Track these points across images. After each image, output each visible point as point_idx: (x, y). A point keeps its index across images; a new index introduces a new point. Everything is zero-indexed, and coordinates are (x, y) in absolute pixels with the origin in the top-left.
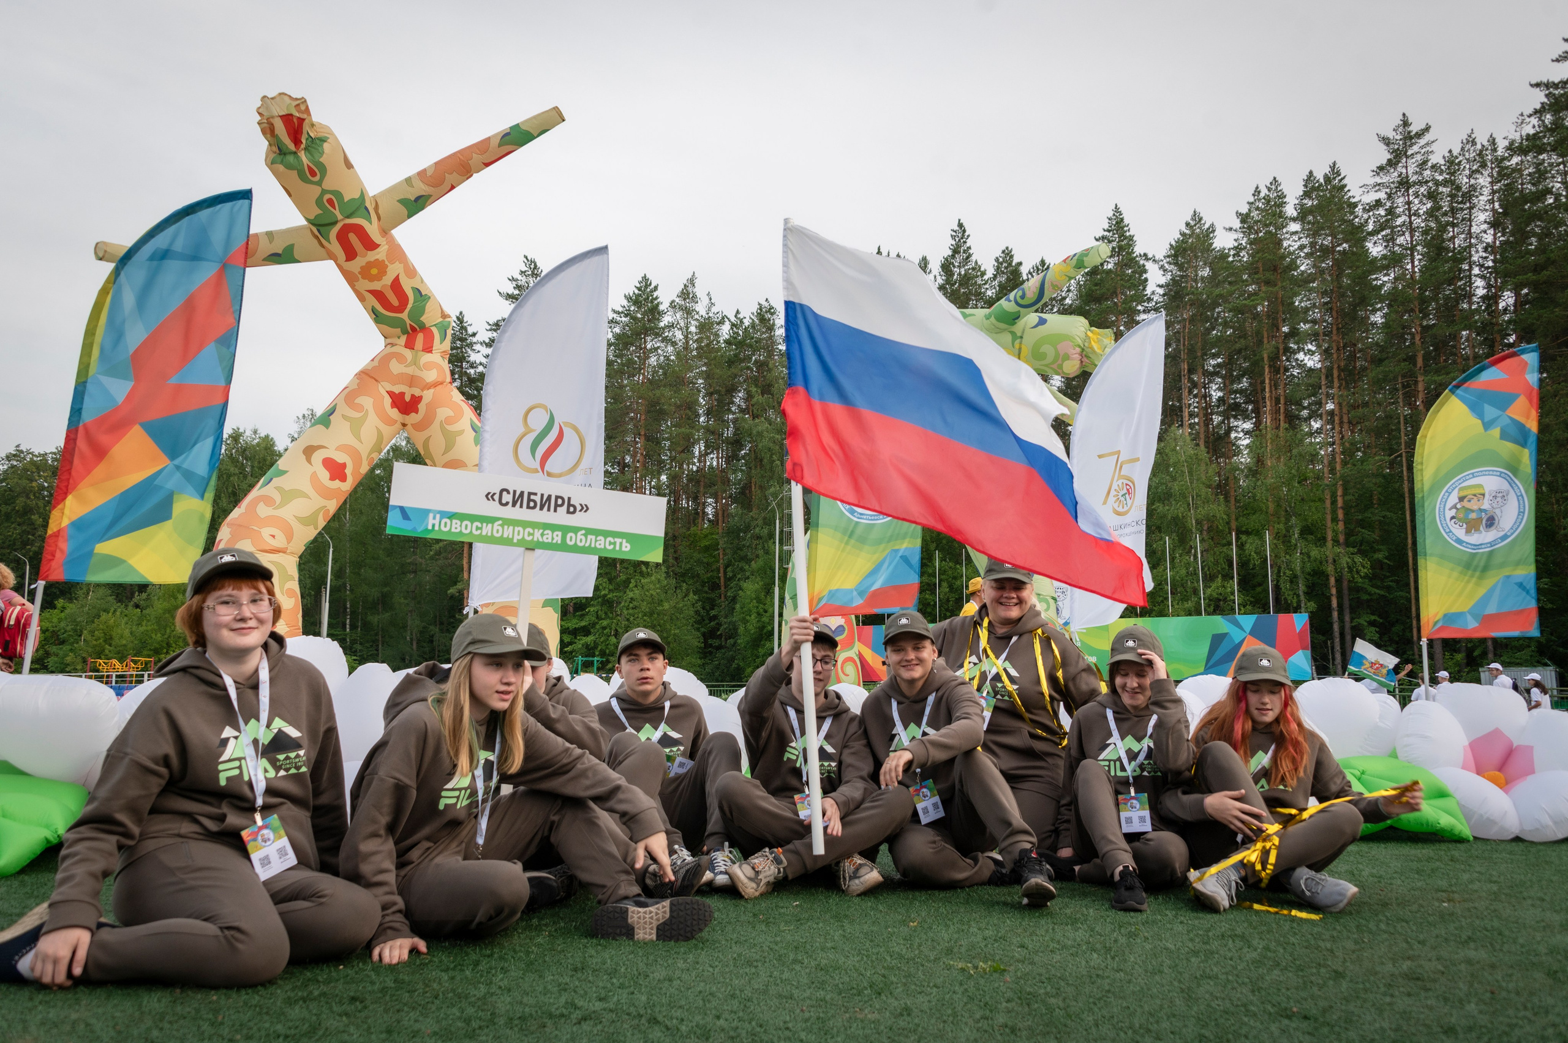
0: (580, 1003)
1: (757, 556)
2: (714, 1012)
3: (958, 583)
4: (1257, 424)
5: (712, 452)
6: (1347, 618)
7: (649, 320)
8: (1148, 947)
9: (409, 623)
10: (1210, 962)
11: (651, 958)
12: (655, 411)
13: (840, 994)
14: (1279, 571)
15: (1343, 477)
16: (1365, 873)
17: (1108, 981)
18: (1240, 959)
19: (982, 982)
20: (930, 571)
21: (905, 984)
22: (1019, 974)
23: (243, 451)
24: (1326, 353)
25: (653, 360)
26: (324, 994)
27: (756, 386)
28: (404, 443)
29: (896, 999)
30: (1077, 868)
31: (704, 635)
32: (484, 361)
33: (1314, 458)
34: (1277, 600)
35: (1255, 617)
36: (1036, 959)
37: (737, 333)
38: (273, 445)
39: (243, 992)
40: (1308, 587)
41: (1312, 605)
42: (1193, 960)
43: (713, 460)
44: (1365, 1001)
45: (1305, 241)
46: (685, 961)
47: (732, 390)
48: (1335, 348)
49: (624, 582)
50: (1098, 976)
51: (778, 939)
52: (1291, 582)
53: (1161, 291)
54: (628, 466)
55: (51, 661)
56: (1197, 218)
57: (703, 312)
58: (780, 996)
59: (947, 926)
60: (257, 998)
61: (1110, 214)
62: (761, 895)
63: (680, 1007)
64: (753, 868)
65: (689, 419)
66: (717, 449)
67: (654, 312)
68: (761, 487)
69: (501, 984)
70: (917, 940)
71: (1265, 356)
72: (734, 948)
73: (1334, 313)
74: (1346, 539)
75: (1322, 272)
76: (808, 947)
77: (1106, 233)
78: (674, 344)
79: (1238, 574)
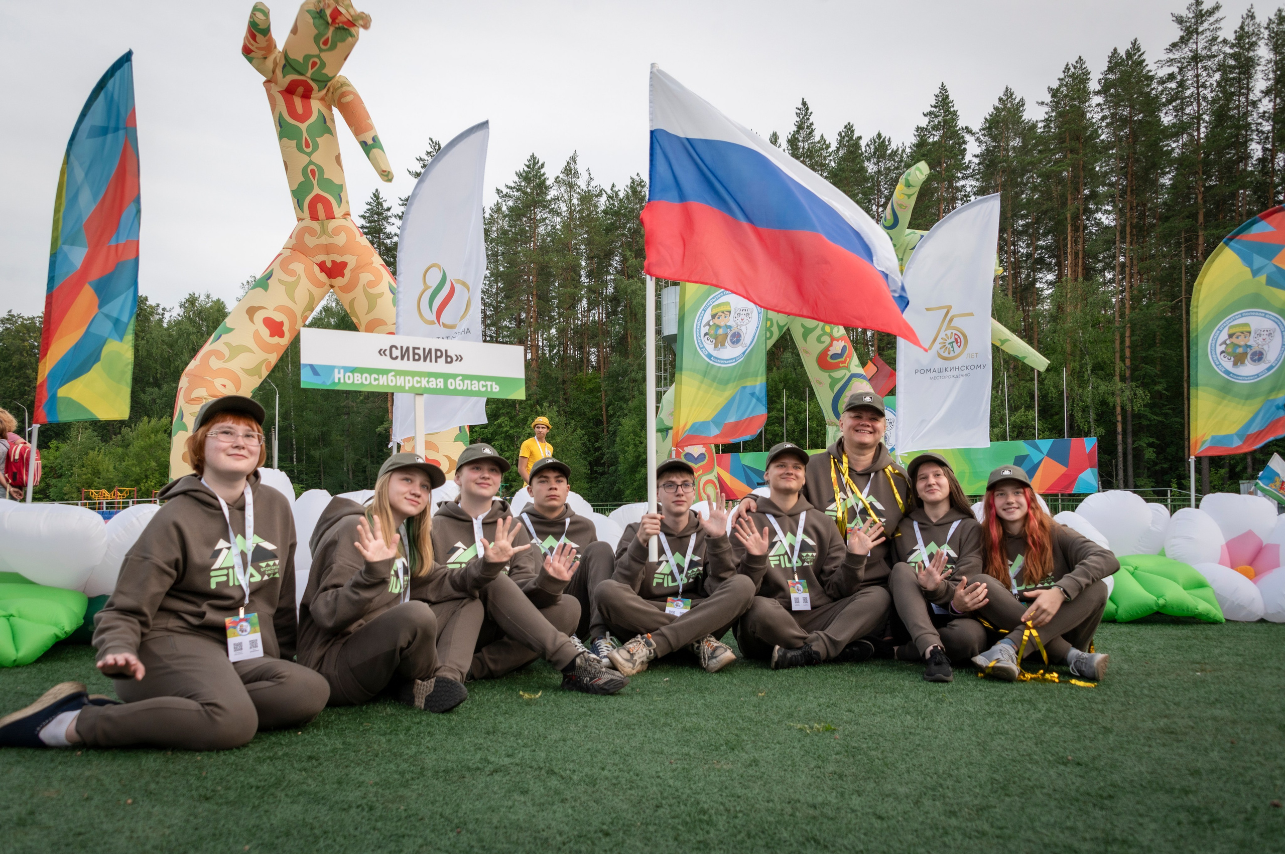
0: (492, 759)
1: (634, 397)
2: (599, 765)
3: (802, 416)
4: (1059, 276)
5: (594, 308)
6: (1130, 441)
7: (537, 194)
8: (952, 710)
9: (346, 456)
10: (1002, 721)
11: (549, 723)
12: (544, 273)
13: (701, 749)
14: (1073, 402)
15: (1131, 321)
16: (1134, 650)
17: (918, 737)
18: (1027, 718)
19: (816, 739)
20: (779, 407)
21: (754, 742)
22: (846, 732)
23: (199, 313)
24: (1120, 213)
25: (541, 230)
26: (286, 754)
27: (630, 250)
28: (334, 305)
29: (747, 753)
30: (896, 648)
31: (590, 463)
32: (398, 232)
33: (1106, 304)
34: (1071, 427)
35: (1050, 442)
36: (861, 720)
37: (613, 204)
38: (224, 307)
39: (222, 753)
40: (1097, 415)
41: (1101, 431)
42: (988, 720)
43: (597, 315)
44: (1127, 750)
45: (1107, 113)
46: (576, 725)
47: (609, 255)
48: (1129, 207)
49: (523, 420)
50: (910, 733)
51: (652, 707)
52: (1083, 411)
53: (977, 160)
54: (524, 322)
55: (52, 492)
56: (1009, 93)
57: (583, 187)
58: (653, 752)
59: (789, 695)
60: (233, 758)
61: (937, 92)
62: (638, 673)
63: (573, 761)
64: (629, 652)
65: (573, 280)
66: (598, 306)
67: (542, 187)
68: (636, 338)
69: (428, 745)
70: (764, 707)
71: (1069, 216)
72: (616, 715)
73: (1129, 176)
74: (1132, 374)
75: (1120, 139)
76: (676, 713)
77: (933, 109)
78: (559, 214)
79: (1039, 405)
